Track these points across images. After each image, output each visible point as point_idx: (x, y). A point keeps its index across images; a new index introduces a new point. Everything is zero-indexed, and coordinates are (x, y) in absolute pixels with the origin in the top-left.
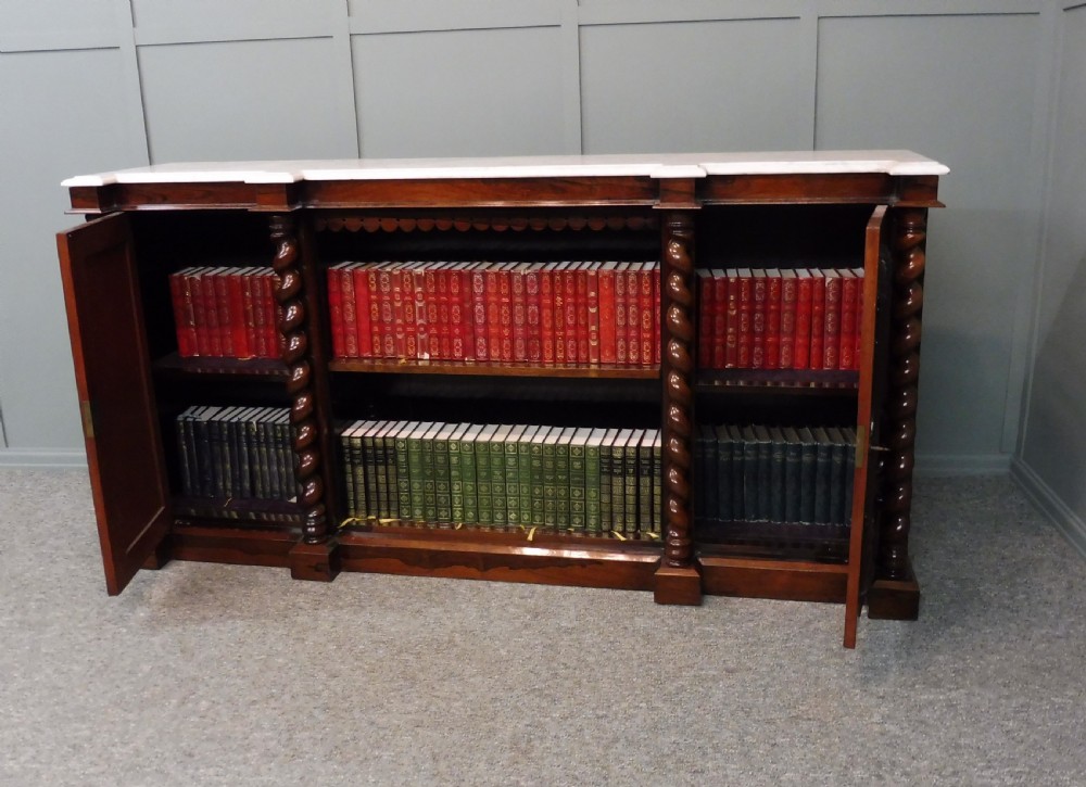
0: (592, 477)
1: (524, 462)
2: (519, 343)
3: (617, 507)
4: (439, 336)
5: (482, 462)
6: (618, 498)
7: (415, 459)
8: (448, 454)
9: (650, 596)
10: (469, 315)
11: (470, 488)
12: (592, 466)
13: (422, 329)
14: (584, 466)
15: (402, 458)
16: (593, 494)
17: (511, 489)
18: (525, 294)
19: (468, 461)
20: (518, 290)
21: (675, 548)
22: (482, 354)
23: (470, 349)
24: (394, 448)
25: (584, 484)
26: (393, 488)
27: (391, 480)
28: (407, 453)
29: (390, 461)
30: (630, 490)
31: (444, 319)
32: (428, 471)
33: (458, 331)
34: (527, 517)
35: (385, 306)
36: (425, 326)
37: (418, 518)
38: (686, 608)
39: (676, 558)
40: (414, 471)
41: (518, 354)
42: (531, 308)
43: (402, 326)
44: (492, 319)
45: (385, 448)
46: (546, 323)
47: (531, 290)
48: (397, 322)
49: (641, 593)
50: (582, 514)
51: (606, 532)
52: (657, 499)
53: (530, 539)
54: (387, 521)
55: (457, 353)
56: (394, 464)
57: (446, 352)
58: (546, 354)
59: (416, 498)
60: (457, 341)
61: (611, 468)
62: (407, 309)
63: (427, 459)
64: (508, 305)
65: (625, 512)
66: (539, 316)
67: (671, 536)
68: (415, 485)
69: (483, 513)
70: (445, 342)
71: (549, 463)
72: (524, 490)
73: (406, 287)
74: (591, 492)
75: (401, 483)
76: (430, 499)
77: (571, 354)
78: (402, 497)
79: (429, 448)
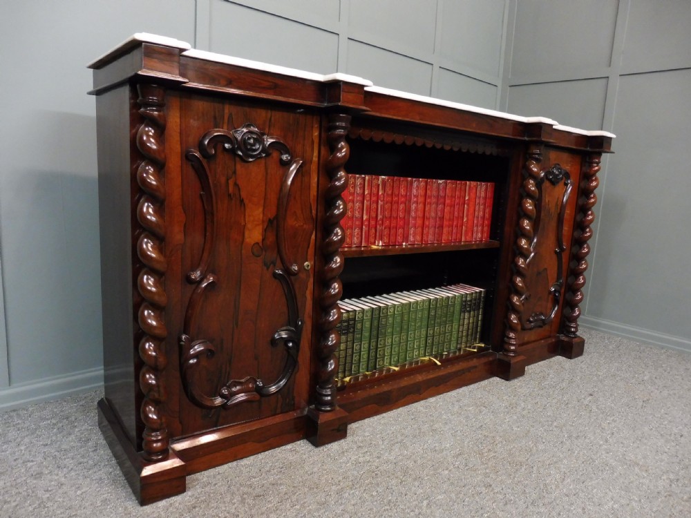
0: (457, 316)
1: (425, 313)
2: (431, 231)
3: (464, 333)
4: (390, 228)
5: (406, 318)
6: (466, 327)
7: (367, 325)
8: (386, 317)
9: (496, 379)
10: (407, 210)
11: (397, 339)
12: (458, 308)
13: (380, 222)
14: (454, 309)
15: (359, 326)
16: (456, 327)
17: (417, 333)
18: (438, 196)
19: (398, 320)
20: (435, 192)
21: (513, 344)
22: (411, 238)
23: (406, 238)
24: (354, 319)
25: (452, 323)
26: (350, 351)
27: (350, 343)
28: (362, 321)
29: (351, 330)
30: (471, 321)
31: (394, 214)
32: (374, 333)
33: (402, 223)
34: (422, 352)
35: (357, 205)
36: (382, 220)
37: (364, 371)
38: (521, 378)
39: (513, 351)
40: (366, 334)
41: (430, 237)
42: (440, 207)
43: (369, 220)
44: (420, 214)
45: (348, 320)
46: (447, 216)
47: (441, 193)
48: (365, 217)
49: (491, 380)
50: (450, 341)
51: (460, 350)
52: (480, 323)
53: (439, 363)
54: (347, 379)
55: (400, 240)
56: (354, 331)
57: (392, 239)
58: (444, 237)
59: (364, 355)
60: (400, 231)
61: (465, 307)
62: (374, 206)
63: (375, 323)
64: (430, 204)
65: (467, 335)
66: (443, 211)
67: (511, 338)
68: (365, 345)
69: (402, 356)
70: (393, 231)
71: (439, 312)
72: (424, 332)
73: (374, 190)
74: (455, 326)
75: (356, 347)
76: (372, 354)
77: (454, 237)
78: (355, 358)
79: (377, 313)
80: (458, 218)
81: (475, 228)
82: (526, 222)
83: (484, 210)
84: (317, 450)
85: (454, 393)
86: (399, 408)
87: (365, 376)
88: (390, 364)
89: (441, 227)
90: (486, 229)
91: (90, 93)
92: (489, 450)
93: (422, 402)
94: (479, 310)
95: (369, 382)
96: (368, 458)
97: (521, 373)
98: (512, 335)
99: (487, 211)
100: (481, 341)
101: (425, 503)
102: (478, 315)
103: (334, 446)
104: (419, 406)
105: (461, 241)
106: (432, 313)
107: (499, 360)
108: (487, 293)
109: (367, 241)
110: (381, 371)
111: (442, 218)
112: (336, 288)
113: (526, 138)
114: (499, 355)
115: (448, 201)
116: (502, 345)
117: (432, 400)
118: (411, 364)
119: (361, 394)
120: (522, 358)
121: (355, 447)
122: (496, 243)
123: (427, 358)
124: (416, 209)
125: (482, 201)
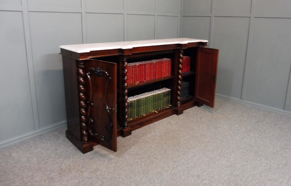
0: (162, 98)
1: (153, 99)
2: (153, 76)
3: (165, 103)
4: (140, 78)
5: (147, 101)
6: (165, 101)
7: (136, 104)
8: (141, 101)
10: (145, 72)
11: (145, 107)
12: (162, 96)
14: (161, 96)
15: (133, 105)
17: (150, 104)
18: (154, 66)
19: (145, 102)
20: (153, 66)
21: (179, 105)
22: (147, 79)
23: (145, 79)
24: (132, 103)
25: (161, 100)
26: (131, 112)
27: (131, 110)
28: (134, 103)
29: (131, 106)
30: (167, 99)
31: (141, 74)
32: (138, 106)
33: (144, 76)
34: (152, 109)
35: (131, 73)
36: (138, 76)
37: (136, 117)
38: (182, 114)
39: (179, 107)
40: (136, 107)
41: (153, 78)
42: (155, 69)
43: (134, 77)
44: (149, 72)
45: (131, 104)
46: (157, 71)
47: (155, 66)
48: (133, 76)
49: (173, 115)
50: (161, 105)
51: (164, 107)
52: (170, 99)
53: (157, 112)
54: (131, 119)
55: (143, 80)
56: (132, 106)
57: (141, 80)
58: (157, 77)
59: (136, 112)
60: (143, 78)
61: (165, 96)
62: (135, 73)
63: (138, 103)
64: (152, 69)
65: (166, 103)
66: (156, 70)
67: (178, 103)
68: (136, 110)
69: (146, 111)
70: (141, 78)
71: (157, 98)
72: (152, 104)
73: (135, 68)
74: (162, 101)
75: (133, 110)
76: (138, 112)
77: (160, 76)
78: (133, 113)
79: (138, 101)
80: (160, 71)
81: (166, 73)
82: (180, 71)
83: (169, 68)
84: (124, 138)
85: (162, 120)
86: (146, 125)
87: (136, 118)
88: (143, 114)
89: (156, 75)
90: (169, 73)
91: (60, 54)
92: (168, 135)
93: (152, 124)
94: (169, 96)
95: (137, 120)
96: (137, 139)
97: (182, 113)
98: (179, 102)
99: (169, 67)
100: (171, 104)
101: (150, 148)
102: (169, 97)
103: (128, 137)
104: (151, 125)
105: (162, 78)
106: (155, 98)
107: (176, 109)
108: (171, 91)
109: (134, 82)
110: (141, 116)
111: (156, 72)
112: (126, 97)
113: (179, 48)
114: (175, 108)
115: (157, 67)
116: (176, 105)
117: (155, 123)
118: (149, 113)
119: (135, 123)
120: (182, 108)
121: (134, 137)
122: (173, 77)
123: (154, 111)
124: (148, 71)
125: (168, 65)
